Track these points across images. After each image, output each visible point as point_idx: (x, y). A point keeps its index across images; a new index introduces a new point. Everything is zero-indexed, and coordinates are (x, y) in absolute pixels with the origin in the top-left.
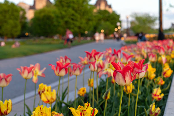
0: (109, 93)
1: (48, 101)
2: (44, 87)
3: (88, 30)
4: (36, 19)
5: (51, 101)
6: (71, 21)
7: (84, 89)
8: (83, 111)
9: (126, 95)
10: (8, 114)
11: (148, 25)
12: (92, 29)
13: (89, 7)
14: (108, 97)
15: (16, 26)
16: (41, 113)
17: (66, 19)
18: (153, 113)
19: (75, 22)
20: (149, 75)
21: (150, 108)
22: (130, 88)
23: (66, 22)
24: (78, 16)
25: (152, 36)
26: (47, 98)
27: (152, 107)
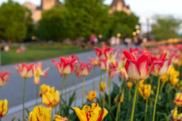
0: (123, 95)
1: (51, 104)
2: (46, 88)
3: (103, 34)
4: (43, 21)
5: (53, 103)
6: (83, 24)
7: (94, 93)
8: (89, 112)
9: (143, 101)
10: (3, 116)
11: (172, 28)
12: (107, 32)
13: (103, 8)
14: (122, 100)
15: (21, 29)
16: (40, 114)
17: (77, 21)
18: (175, 120)
19: (88, 25)
20: (171, 78)
21: (172, 114)
22: (148, 91)
23: (78, 25)
24: (90, 17)
25: (176, 40)
26: (49, 100)
27: (173, 113)
